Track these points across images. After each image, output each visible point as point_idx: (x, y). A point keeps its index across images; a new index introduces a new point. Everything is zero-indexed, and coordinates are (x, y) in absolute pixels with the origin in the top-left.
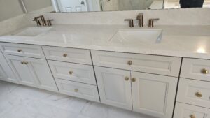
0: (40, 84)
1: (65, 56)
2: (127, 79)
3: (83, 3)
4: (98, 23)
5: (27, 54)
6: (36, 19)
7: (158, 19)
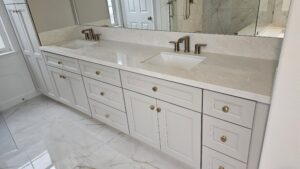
0: (76, 103)
1: (97, 73)
2: (152, 108)
3: (150, 19)
4: (144, 43)
5: (67, 67)
6: (83, 32)
7: (205, 45)
